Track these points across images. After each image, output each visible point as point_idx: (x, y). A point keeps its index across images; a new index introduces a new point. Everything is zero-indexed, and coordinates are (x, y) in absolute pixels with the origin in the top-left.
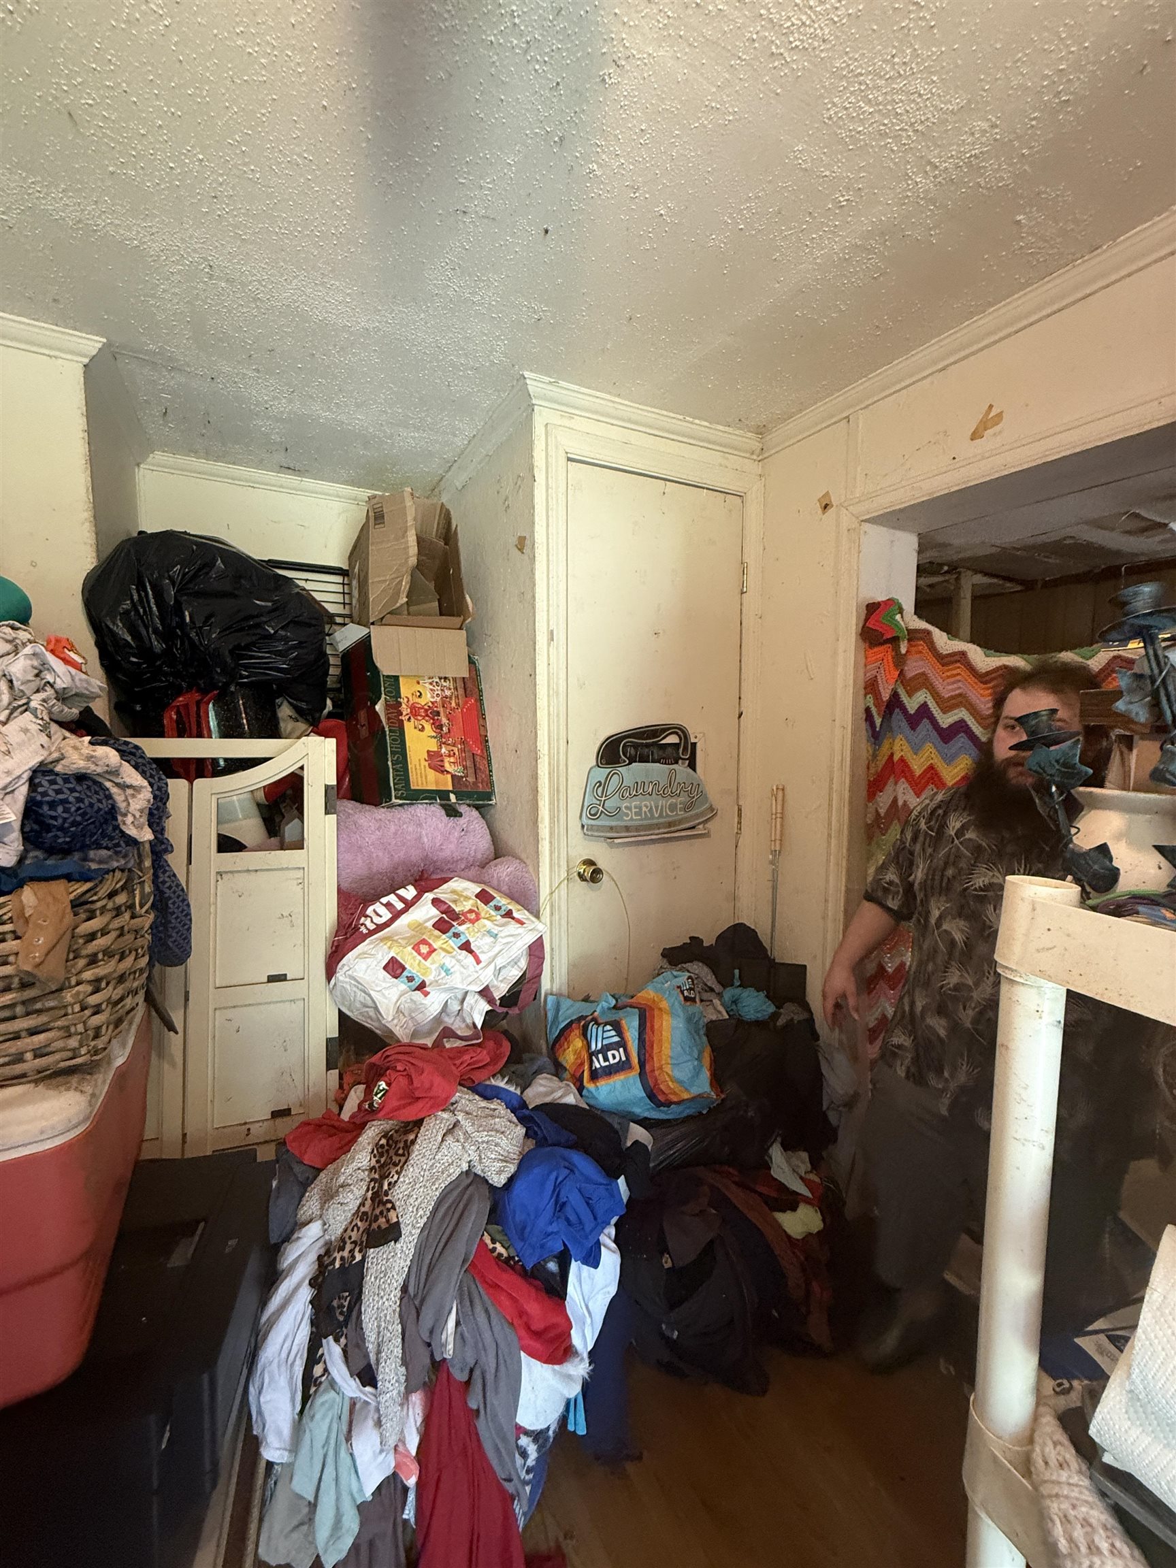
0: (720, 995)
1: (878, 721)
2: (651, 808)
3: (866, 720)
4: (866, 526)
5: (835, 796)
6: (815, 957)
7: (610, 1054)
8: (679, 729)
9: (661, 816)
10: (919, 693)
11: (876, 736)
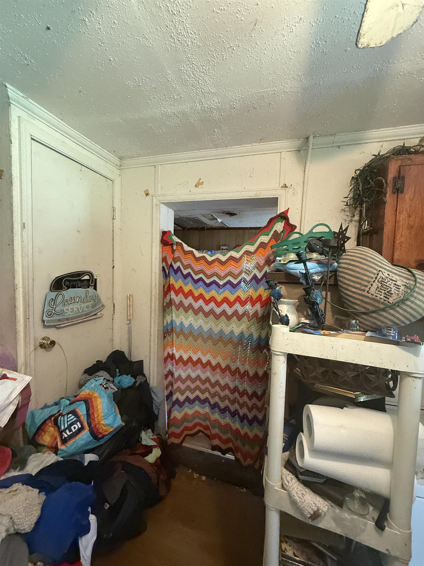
0: (113, 382)
1: (167, 271)
2: (78, 308)
3: (163, 271)
4: (162, 205)
5: (153, 298)
6: (146, 356)
7: (72, 428)
8: (88, 273)
9: (83, 311)
10: (178, 263)
11: (166, 276)
